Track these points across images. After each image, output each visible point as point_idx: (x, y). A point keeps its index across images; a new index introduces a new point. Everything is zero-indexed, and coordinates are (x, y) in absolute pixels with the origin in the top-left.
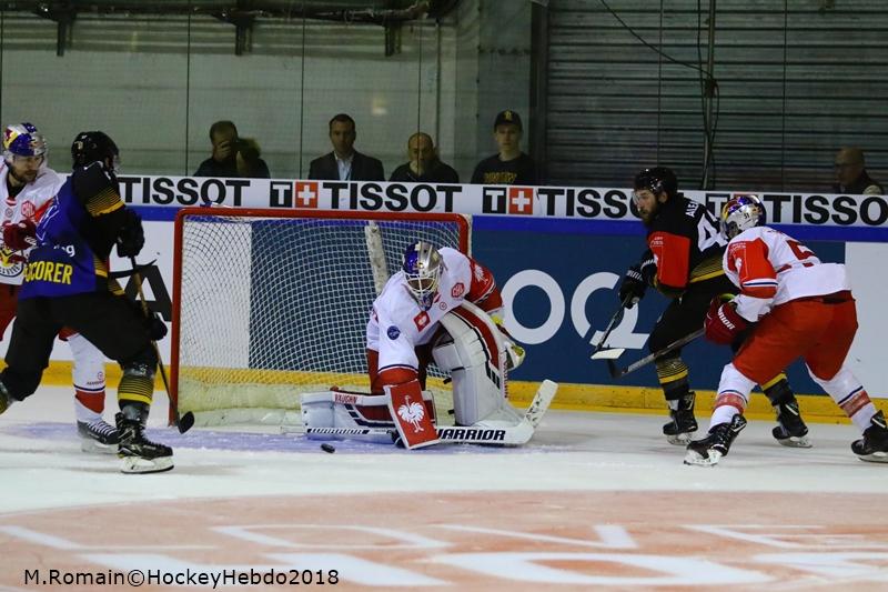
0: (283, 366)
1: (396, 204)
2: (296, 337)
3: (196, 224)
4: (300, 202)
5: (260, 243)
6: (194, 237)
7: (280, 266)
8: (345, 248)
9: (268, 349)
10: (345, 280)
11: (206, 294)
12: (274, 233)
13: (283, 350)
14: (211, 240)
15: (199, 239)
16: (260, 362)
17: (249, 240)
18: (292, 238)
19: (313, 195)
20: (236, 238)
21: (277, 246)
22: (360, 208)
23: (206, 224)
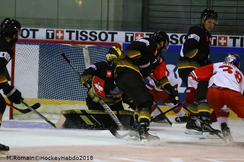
0: (52, 98)
1: (93, 38)
2: (58, 87)
3: (20, 45)
4: (57, 37)
5: (44, 53)
6: (19, 50)
7: (52, 61)
8: (76, 54)
9: (46, 91)
11: (24, 71)
12: (50, 49)
13: (52, 92)
14: (26, 51)
15: (21, 51)
16: (43, 96)
17: (38, 51)
18: (56, 51)
19: (62, 35)
20: (35, 51)
21: (51, 54)
22: (79, 40)
23: (24, 45)
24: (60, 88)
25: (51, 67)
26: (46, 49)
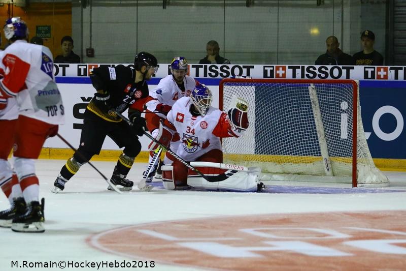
1: (323, 75)
3: (229, 87)
4: (278, 75)
5: (259, 96)
6: (228, 93)
7: (269, 107)
10: (299, 113)
12: (266, 91)
13: (271, 147)
15: (231, 94)
16: (260, 152)
18: (274, 94)
19: (283, 72)
20: (248, 93)
21: (267, 98)
22: (306, 78)
23: (234, 87)
24: (279, 142)
25: (268, 114)
26: (261, 92)
